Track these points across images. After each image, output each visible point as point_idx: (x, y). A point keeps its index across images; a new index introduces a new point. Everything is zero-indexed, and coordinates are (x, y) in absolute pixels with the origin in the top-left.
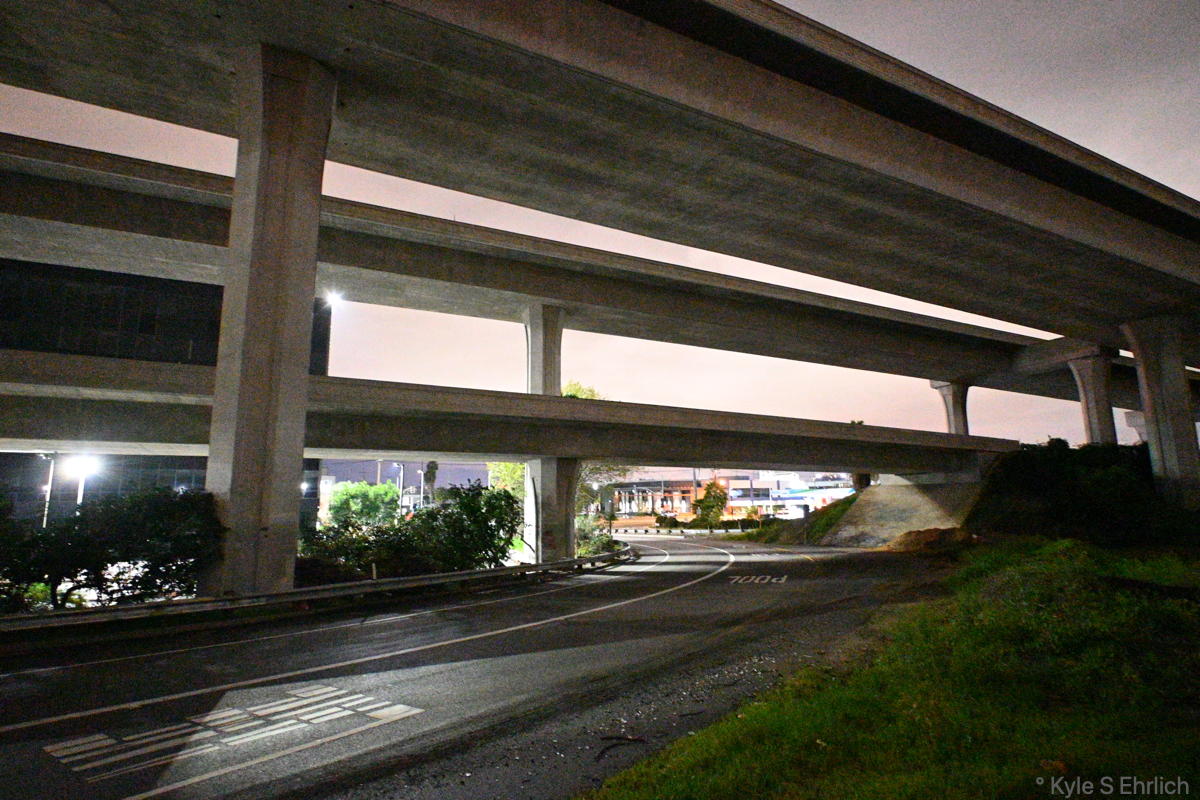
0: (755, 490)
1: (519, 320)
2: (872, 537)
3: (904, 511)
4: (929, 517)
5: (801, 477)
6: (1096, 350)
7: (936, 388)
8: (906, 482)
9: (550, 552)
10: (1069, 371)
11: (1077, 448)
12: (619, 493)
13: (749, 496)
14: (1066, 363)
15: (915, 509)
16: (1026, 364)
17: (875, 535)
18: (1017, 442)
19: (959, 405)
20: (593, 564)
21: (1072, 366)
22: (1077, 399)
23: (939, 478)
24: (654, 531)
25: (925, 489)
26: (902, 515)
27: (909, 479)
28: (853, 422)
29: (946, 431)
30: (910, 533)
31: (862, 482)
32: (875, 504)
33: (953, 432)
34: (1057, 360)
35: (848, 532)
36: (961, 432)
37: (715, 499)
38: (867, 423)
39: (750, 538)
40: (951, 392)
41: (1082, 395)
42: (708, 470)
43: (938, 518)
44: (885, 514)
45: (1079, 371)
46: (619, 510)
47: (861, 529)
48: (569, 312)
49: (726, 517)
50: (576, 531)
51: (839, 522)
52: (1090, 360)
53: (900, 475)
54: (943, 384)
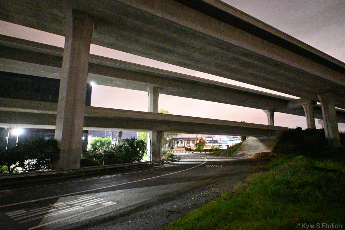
0: (214, 141)
1: (146, 91)
2: (246, 154)
3: (256, 147)
4: (263, 149)
5: (226, 137)
6: (310, 102)
7: (265, 112)
9: (154, 158)
10: (303, 107)
11: (304, 130)
12: (175, 141)
13: (212, 142)
14: (302, 106)
15: (258, 147)
16: (291, 106)
18: (288, 128)
19: (272, 117)
20: (167, 161)
22: (305, 116)
23: (265, 138)
24: (185, 152)
25: (261, 141)
28: (242, 122)
29: (267, 124)
30: (257, 153)
31: (244, 139)
32: (247, 145)
33: (270, 125)
34: (299, 105)
35: (240, 153)
36: (272, 125)
37: (202, 143)
38: (245, 122)
39: (212, 154)
40: (269, 114)
41: (306, 115)
42: (200, 135)
43: (265, 149)
44: (250, 148)
45: (305, 108)
46: (174, 146)
47: (243, 152)
48: (161, 89)
49: (205, 148)
50: (162, 152)
51: (237, 150)
52: (309, 105)
53: (254, 137)
54: (267, 111)
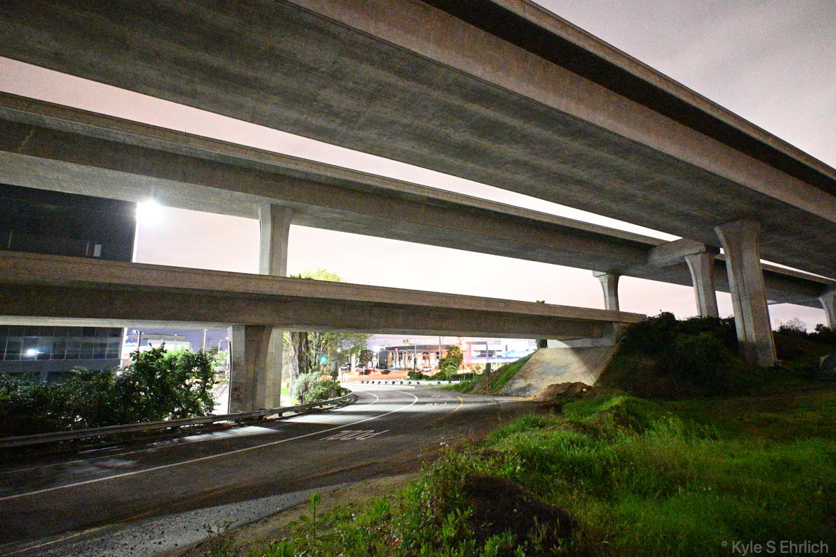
0: (489, 351)
2: (535, 388)
3: (560, 368)
6: (703, 248)
7: (597, 277)
9: (237, 405)
10: (686, 263)
11: (686, 320)
13: (485, 356)
14: (683, 258)
15: (567, 366)
16: (657, 258)
17: (538, 386)
18: (645, 315)
19: (613, 289)
21: (687, 260)
22: (692, 285)
23: (587, 343)
25: (577, 351)
26: (559, 370)
27: (567, 344)
32: (541, 362)
34: (677, 255)
35: (520, 384)
37: (454, 357)
38: (547, 302)
41: (694, 283)
44: (549, 369)
45: (692, 264)
48: (296, 211)
51: (515, 376)
52: (699, 256)
53: (561, 340)
54: (602, 273)
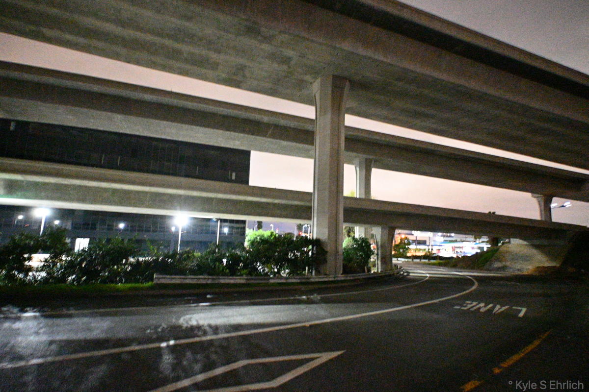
1: (353, 164)
2: (511, 268)
4: (542, 260)
7: (535, 198)
8: (525, 243)
9: (384, 266)
15: (532, 256)
17: (513, 267)
25: (536, 247)
26: (526, 258)
27: (528, 242)
28: (490, 213)
29: (539, 219)
30: (538, 267)
31: (494, 241)
32: (510, 252)
33: (543, 219)
35: (497, 265)
36: (548, 220)
37: (404, 244)
40: (543, 200)
43: (547, 262)
44: (516, 257)
47: (504, 263)
48: (375, 161)
51: (492, 259)
53: (522, 239)
54: (539, 195)
